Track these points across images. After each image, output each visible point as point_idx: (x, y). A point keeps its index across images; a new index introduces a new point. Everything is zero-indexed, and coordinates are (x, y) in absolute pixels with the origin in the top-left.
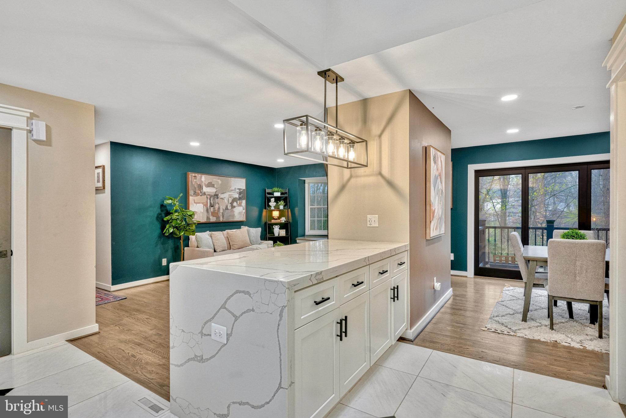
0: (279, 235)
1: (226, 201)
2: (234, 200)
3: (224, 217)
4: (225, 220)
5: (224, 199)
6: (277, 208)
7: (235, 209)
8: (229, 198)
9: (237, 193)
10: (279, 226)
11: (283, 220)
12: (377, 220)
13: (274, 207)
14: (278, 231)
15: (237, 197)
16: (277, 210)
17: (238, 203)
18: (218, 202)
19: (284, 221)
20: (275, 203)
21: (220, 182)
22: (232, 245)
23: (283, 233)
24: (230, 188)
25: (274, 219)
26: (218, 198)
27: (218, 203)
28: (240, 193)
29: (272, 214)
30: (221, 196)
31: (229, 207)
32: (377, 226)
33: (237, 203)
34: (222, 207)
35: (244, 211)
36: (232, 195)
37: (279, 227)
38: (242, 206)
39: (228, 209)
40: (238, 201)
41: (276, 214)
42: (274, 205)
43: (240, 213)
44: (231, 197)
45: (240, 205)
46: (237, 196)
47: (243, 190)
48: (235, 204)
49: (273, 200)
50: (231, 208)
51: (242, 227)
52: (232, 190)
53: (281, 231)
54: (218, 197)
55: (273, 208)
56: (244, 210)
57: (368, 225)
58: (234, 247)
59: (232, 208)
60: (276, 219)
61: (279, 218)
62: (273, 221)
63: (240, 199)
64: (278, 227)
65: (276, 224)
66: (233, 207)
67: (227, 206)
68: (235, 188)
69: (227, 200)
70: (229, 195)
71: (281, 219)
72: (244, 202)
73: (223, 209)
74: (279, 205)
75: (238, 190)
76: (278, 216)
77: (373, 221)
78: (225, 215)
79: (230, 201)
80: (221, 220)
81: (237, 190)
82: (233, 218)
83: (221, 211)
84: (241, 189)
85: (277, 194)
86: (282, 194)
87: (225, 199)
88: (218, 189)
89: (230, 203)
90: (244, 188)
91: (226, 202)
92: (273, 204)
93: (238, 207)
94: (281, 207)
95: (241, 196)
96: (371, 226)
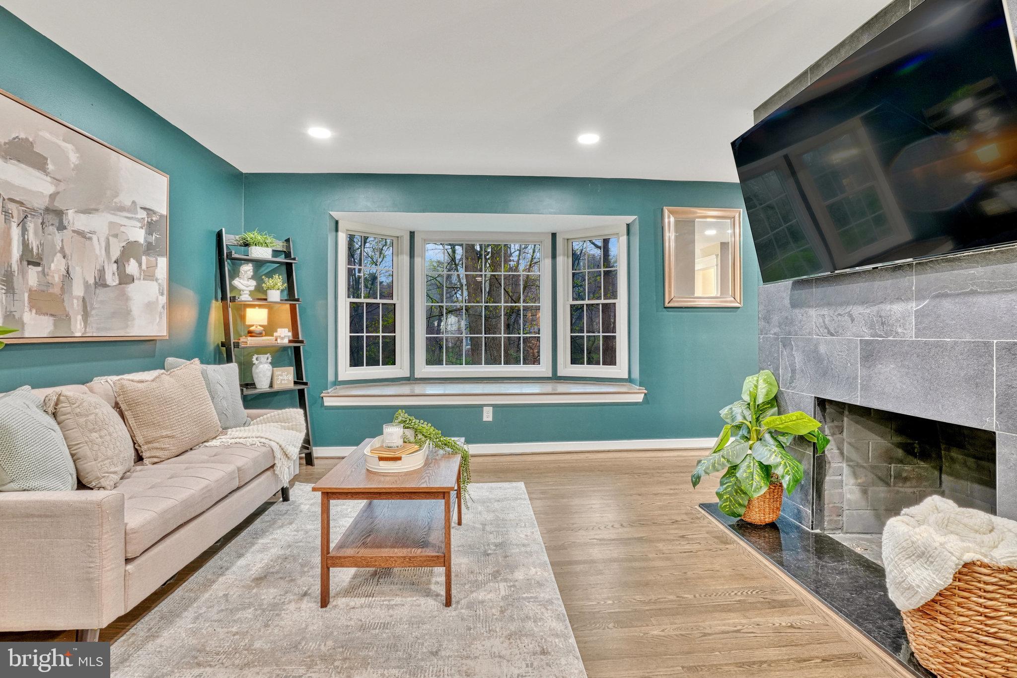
0: (271, 386)
1: (98, 248)
2: (130, 250)
3: (90, 319)
4: (94, 332)
5: (90, 239)
6: (260, 296)
7: (131, 288)
8: (111, 238)
9: (139, 225)
10: (268, 355)
11: (284, 335)
13: (251, 293)
14: (269, 374)
15: (141, 240)
16: (260, 306)
17: (144, 267)
18: (62, 248)
19: (286, 341)
20: (253, 283)
21: (74, 158)
22: (147, 443)
23: (285, 378)
24: (116, 196)
25: (251, 333)
26: (62, 227)
27: (62, 250)
28: (151, 227)
29: (243, 318)
30: (76, 220)
31: (112, 279)
33: (140, 265)
34: (83, 275)
35: (163, 300)
36: (122, 229)
37: (270, 360)
38: (157, 280)
39: (105, 285)
40: (144, 258)
41: (256, 317)
42: (252, 288)
43: (150, 306)
44: (116, 236)
45: (149, 276)
46: (139, 235)
47: (161, 216)
48: (132, 267)
49: (247, 269)
50: (117, 282)
51: (170, 360)
52: (122, 209)
53: (278, 373)
54: (65, 223)
55: (245, 297)
56: (162, 294)
58: (162, 449)
59: (120, 284)
60: (260, 334)
61: (269, 329)
62: (251, 341)
63: (150, 249)
64: (267, 359)
65: (260, 350)
66: (126, 279)
67: (102, 272)
68: (134, 202)
69: (103, 244)
70: (111, 224)
71: (275, 334)
72: (163, 263)
73: (86, 284)
74: (269, 288)
75: (143, 214)
76: (265, 323)
78: (94, 309)
79: (116, 253)
80: (78, 330)
81: (139, 209)
82: (127, 326)
83: (78, 290)
84: (154, 213)
85: (262, 253)
86: (276, 253)
87: (95, 238)
88: (62, 187)
89: (114, 259)
90: (163, 209)
91: (97, 252)
92: (245, 282)
93: (142, 282)
94: (275, 296)
95: (152, 239)
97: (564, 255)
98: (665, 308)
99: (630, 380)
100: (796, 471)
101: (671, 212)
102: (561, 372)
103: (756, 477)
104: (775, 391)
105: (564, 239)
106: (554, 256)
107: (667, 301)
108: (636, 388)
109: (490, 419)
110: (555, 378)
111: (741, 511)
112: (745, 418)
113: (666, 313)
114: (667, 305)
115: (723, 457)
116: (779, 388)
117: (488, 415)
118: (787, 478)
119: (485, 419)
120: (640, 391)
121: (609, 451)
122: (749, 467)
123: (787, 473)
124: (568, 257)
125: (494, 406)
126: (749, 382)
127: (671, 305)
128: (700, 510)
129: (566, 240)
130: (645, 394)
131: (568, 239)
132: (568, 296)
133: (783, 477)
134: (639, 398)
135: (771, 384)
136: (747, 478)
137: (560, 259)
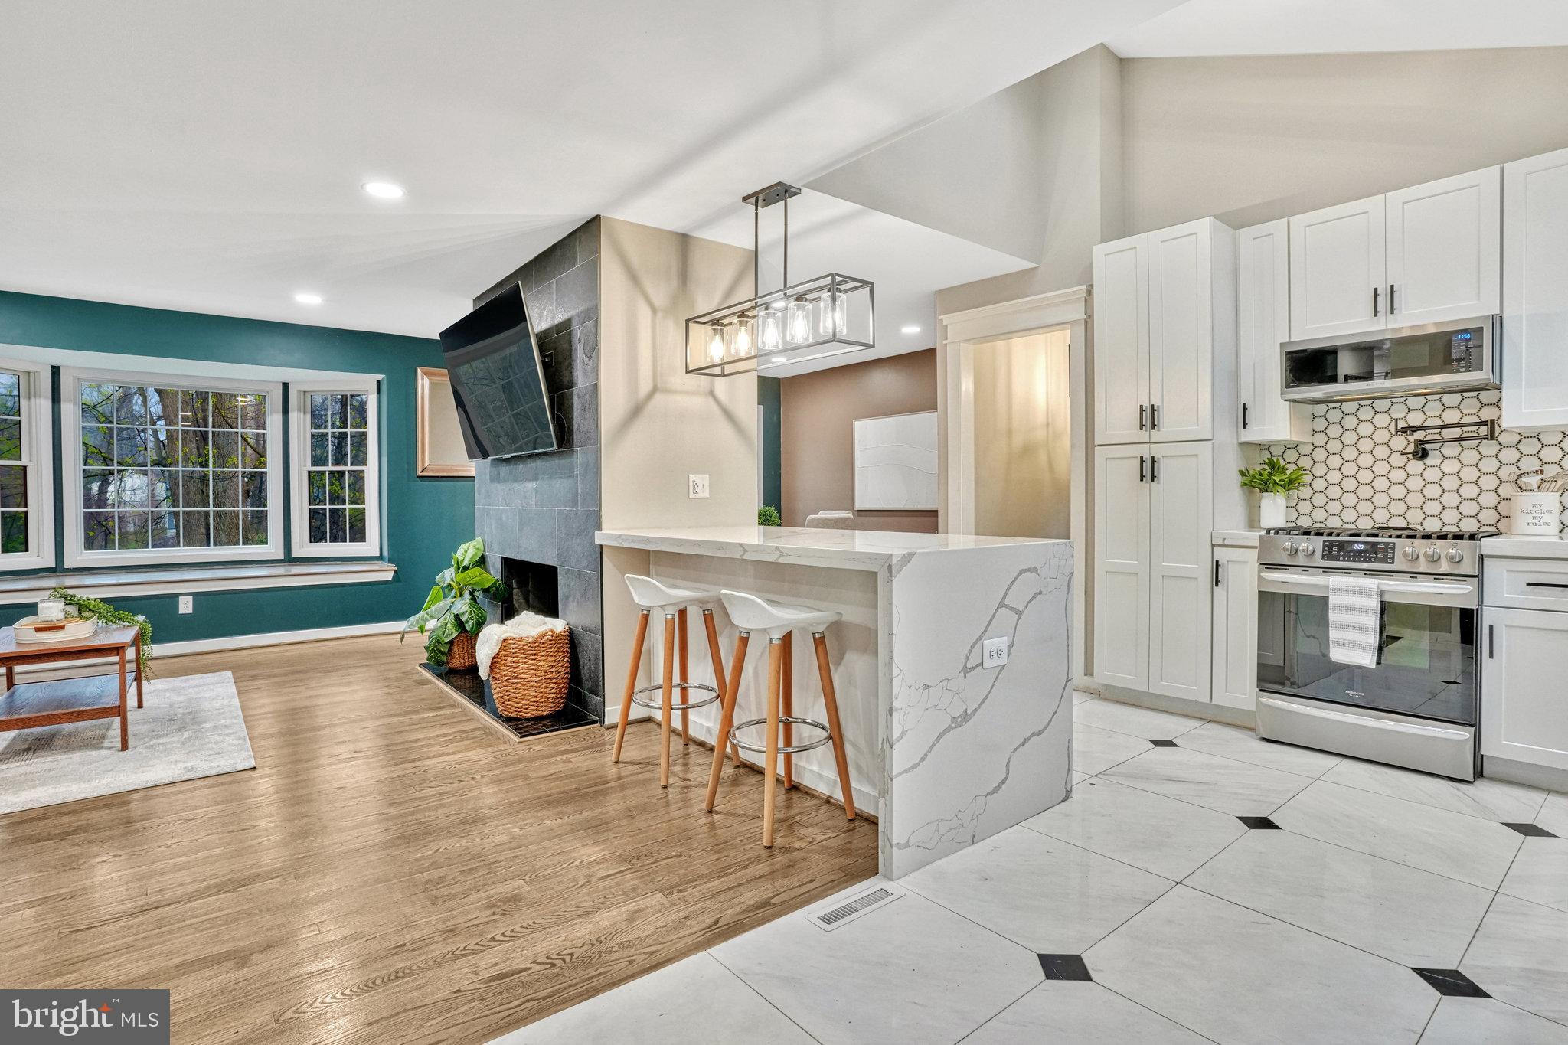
12: (707, 484)
32: (708, 496)
57: (692, 495)
77: (700, 488)
96: (699, 496)
97: (299, 410)
98: (419, 477)
99: (381, 558)
100: (480, 617)
101: (425, 374)
102: (296, 553)
103: (449, 626)
104: (480, 555)
105: (299, 391)
106: (286, 411)
107: (420, 470)
108: (385, 565)
109: (190, 611)
110: (289, 559)
111: (444, 658)
112: (452, 580)
113: (419, 483)
114: (419, 474)
115: (427, 613)
116: (484, 551)
117: (186, 606)
118: (471, 622)
119: (182, 611)
120: (389, 568)
121: (352, 637)
122: (445, 619)
123: (471, 619)
124: (305, 413)
125: (195, 595)
126: (463, 547)
127: (425, 474)
128: (419, 669)
129: (302, 394)
130: (396, 572)
131: (305, 392)
132: (305, 461)
133: (467, 622)
134: (389, 576)
135: (478, 549)
136: (441, 627)
137: (293, 416)
